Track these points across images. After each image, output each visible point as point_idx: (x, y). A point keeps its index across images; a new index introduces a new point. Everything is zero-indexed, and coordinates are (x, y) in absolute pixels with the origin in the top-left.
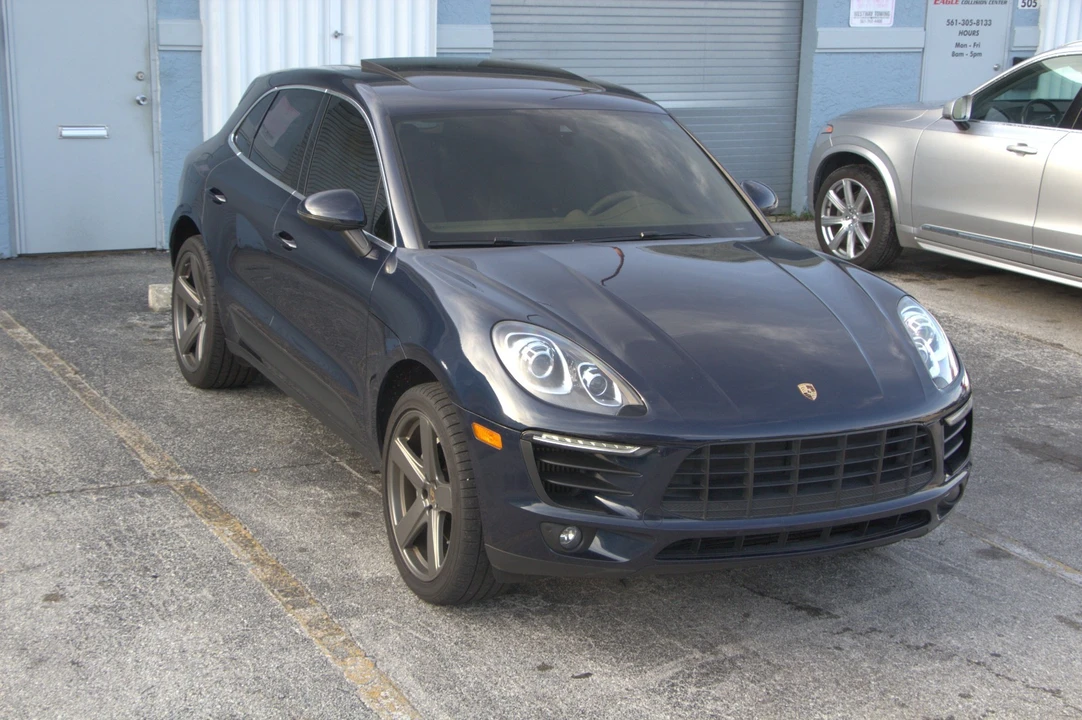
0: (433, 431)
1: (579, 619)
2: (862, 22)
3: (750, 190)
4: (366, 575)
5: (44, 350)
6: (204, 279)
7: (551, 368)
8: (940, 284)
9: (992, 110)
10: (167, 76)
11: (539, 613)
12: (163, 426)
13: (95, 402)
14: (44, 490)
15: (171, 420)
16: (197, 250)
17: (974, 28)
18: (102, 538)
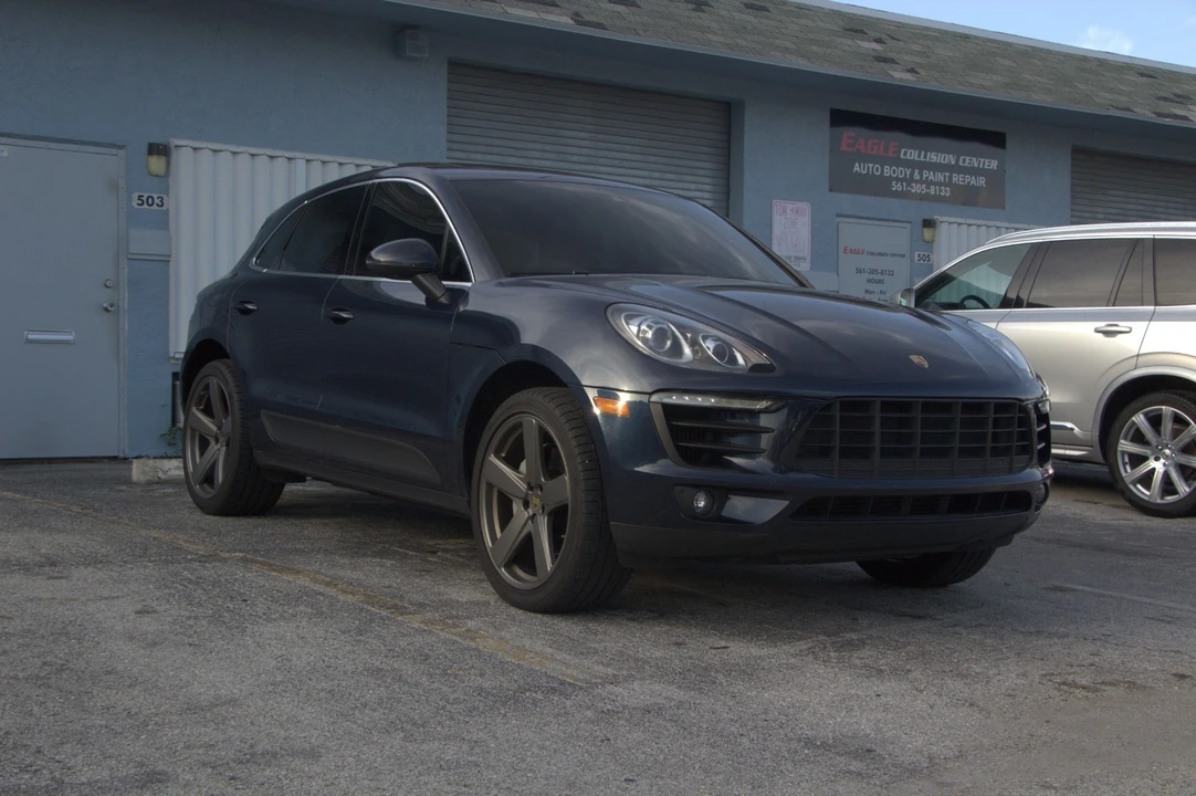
7: (669, 343)
10: (135, 285)
17: (879, 277)
18: (174, 582)
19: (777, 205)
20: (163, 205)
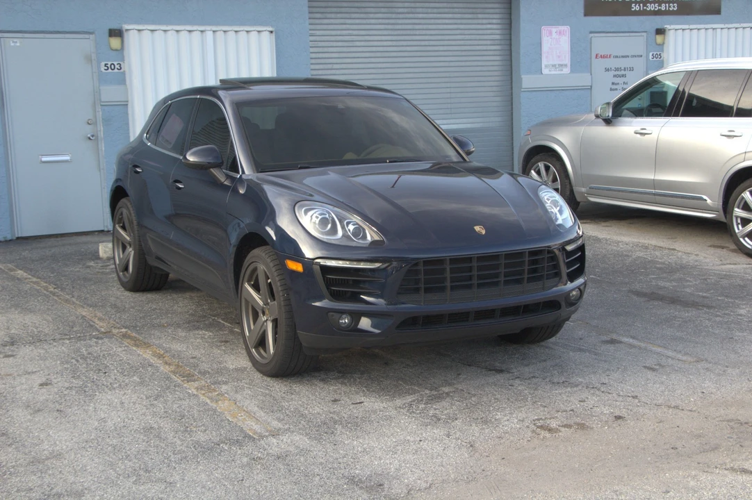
0: (265, 272)
1: (358, 380)
2: (550, 71)
3: (456, 140)
4: (231, 367)
5: (35, 280)
6: (131, 223)
7: (330, 226)
8: (603, 224)
9: (625, 112)
10: (107, 121)
11: (335, 379)
12: (109, 309)
13: (67, 301)
14: (37, 339)
15: (114, 306)
16: (126, 205)
17: (623, 72)
18: (73, 358)
19: (545, 30)
20: (121, 69)
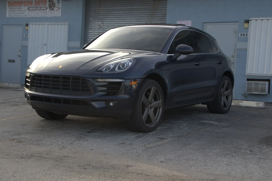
10: (238, 56)
20: (247, 36)
